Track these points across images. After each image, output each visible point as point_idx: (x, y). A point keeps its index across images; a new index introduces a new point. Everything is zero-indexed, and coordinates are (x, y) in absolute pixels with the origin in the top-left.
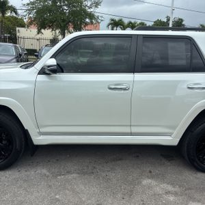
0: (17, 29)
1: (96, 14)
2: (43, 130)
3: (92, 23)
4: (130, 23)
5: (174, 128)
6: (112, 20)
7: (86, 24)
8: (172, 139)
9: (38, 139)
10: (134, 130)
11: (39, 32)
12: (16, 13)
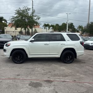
0: (5, 27)
1: (39, 22)
2: (30, 54)
3: (37, 25)
4: (52, 25)
5: (59, 53)
6: (45, 24)
7: (35, 26)
8: (59, 56)
9: (29, 56)
10: (50, 54)
11: (16, 29)
12: (6, 22)
